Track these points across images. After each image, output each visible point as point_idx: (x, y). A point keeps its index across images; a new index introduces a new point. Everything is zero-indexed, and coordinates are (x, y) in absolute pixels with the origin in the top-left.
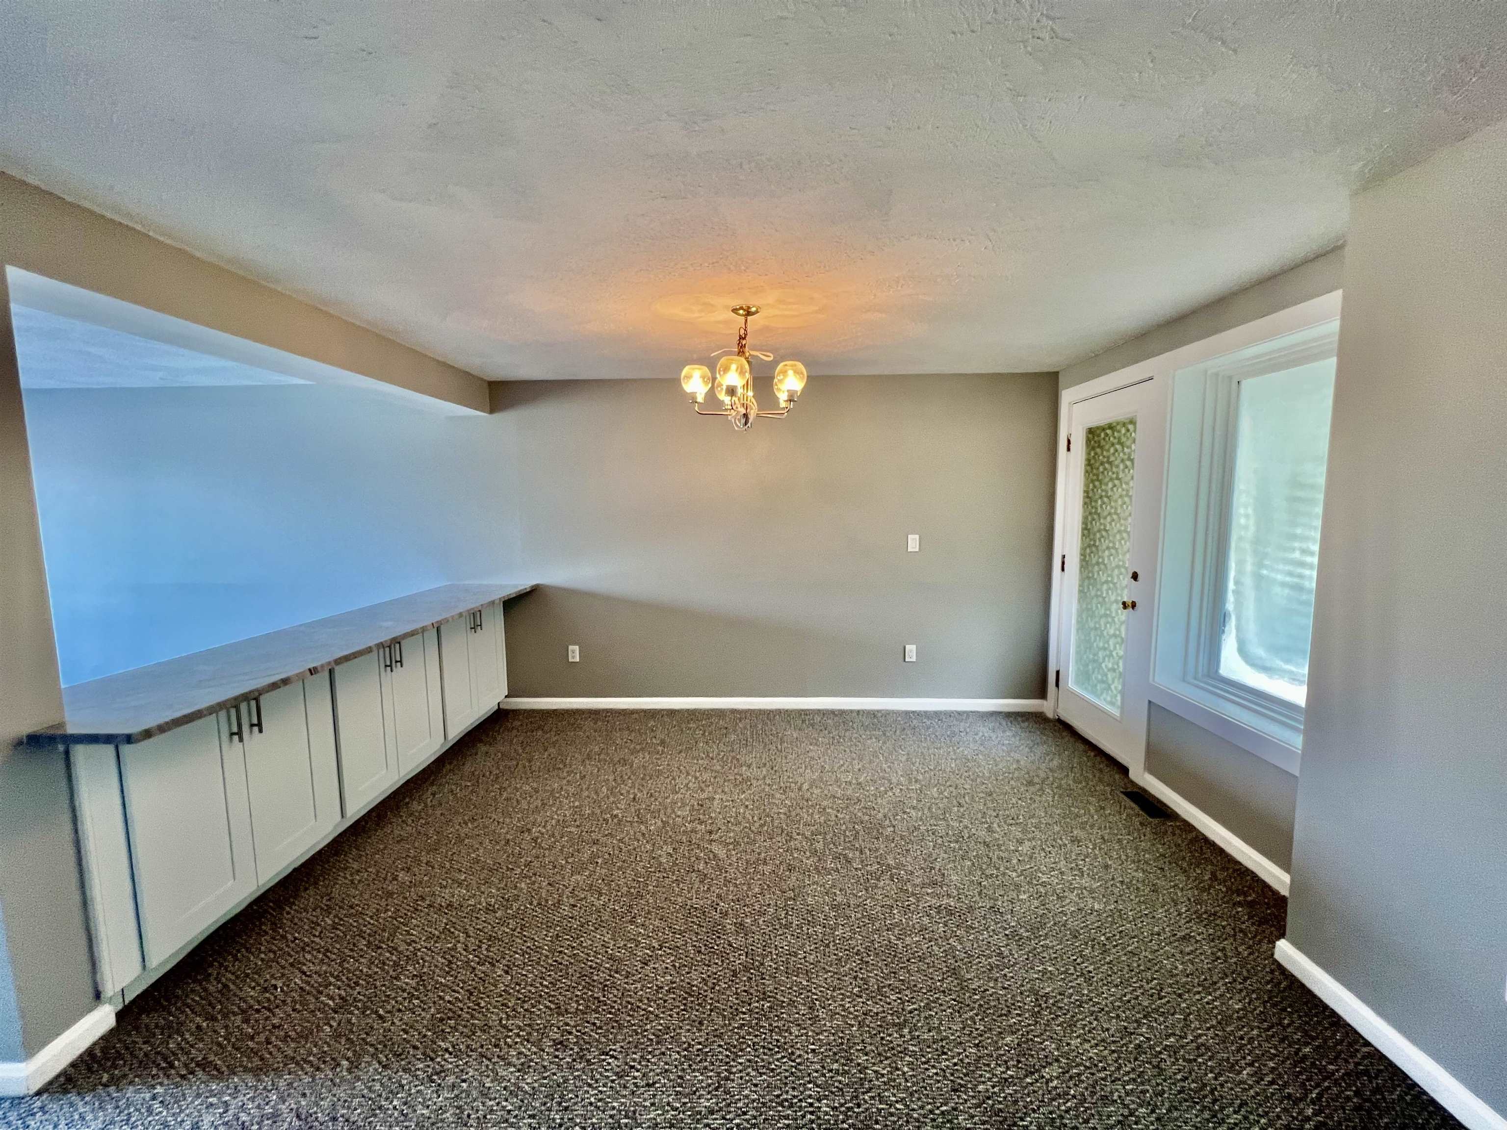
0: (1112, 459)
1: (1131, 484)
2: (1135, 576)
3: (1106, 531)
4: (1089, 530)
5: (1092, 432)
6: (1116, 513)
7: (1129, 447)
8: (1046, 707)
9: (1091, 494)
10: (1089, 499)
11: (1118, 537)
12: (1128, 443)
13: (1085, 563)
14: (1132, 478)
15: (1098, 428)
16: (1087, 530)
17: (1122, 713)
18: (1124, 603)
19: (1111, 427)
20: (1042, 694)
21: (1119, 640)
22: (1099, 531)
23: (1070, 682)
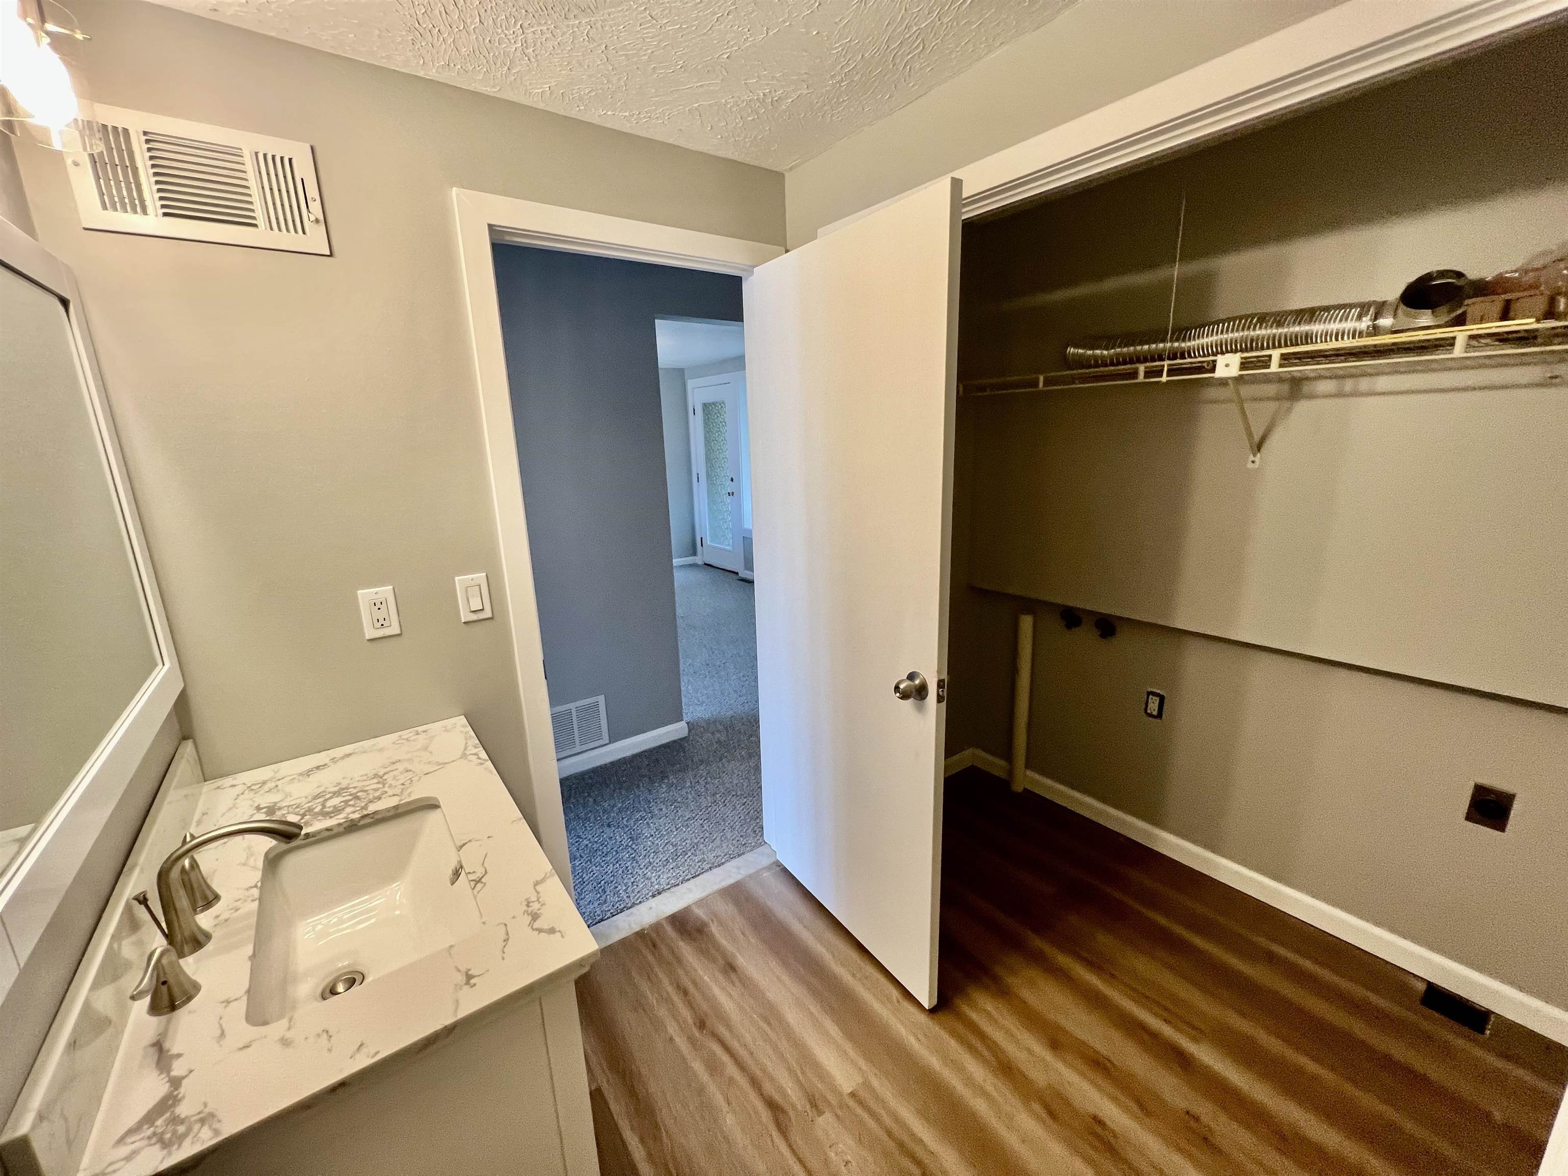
0: (716, 421)
1: (726, 434)
2: (732, 480)
3: (717, 458)
4: (709, 458)
5: (705, 406)
6: (721, 449)
7: (723, 415)
8: (698, 560)
9: (708, 439)
10: (708, 441)
11: (723, 461)
12: (723, 413)
13: (708, 476)
14: (726, 431)
15: (708, 403)
16: (708, 459)
17: (733, 549)
18: (729, 493)
19: (713, 403)
20: (694, 553)
21: (728, 513)
22: (714, 459)
23: (708, 541)
